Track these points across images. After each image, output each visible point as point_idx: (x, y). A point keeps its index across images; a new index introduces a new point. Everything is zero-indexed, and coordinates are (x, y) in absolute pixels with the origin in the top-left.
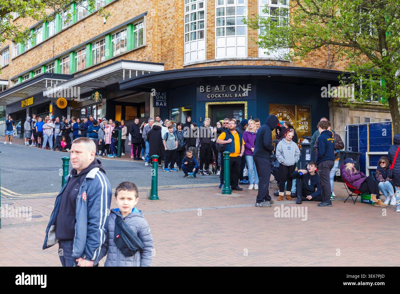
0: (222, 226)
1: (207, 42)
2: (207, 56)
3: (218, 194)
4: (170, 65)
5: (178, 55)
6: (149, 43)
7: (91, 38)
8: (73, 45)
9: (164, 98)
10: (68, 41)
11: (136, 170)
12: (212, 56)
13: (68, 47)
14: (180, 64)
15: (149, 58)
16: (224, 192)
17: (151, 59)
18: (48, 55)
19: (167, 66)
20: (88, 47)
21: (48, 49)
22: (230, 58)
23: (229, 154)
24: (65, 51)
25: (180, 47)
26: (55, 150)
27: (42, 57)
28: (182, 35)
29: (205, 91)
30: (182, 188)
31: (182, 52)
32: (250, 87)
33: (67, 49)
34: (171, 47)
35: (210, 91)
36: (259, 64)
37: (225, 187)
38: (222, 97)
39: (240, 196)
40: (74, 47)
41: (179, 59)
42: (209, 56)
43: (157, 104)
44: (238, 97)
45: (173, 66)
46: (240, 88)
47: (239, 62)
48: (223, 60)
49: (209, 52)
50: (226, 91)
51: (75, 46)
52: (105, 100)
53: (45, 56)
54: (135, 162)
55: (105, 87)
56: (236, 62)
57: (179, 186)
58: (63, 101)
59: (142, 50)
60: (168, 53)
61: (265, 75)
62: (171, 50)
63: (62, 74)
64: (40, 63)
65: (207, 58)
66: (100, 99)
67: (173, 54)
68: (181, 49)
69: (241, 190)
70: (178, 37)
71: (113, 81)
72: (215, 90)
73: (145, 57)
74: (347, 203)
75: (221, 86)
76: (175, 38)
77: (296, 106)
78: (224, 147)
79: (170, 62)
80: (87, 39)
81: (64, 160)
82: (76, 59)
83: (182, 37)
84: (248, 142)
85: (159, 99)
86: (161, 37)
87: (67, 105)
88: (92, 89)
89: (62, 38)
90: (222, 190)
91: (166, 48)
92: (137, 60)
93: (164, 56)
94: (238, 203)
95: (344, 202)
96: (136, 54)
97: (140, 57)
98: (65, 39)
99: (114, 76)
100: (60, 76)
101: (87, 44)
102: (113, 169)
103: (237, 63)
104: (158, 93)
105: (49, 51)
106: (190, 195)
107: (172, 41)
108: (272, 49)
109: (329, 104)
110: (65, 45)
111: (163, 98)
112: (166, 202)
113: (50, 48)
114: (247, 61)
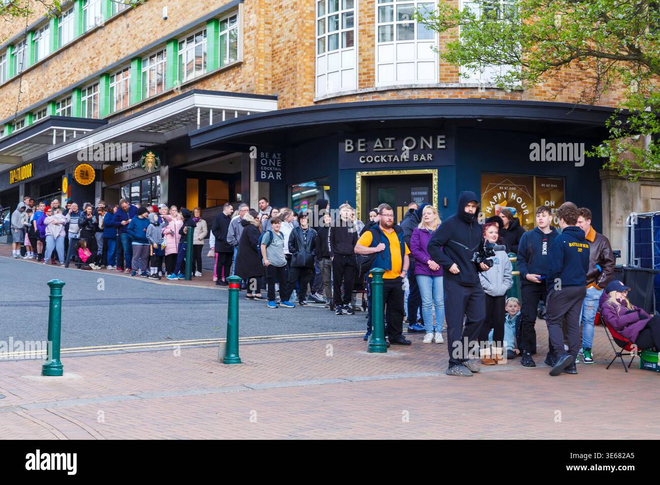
0: (351, 415)
1: (360, 54)
2: (360, 81)
3: (361, 352)
4: (289, 99)
5: (305, 81)
6: (249, 56)
7: (141, 47)
8: (107, 61)
9: (276, 163)
10: (97, 54)
11: (214, 305)
12: (369, 80)
13: (96, 66)
14: (308, 97)
15: (248, 86)
16: (372, 349)
17: (252, 87)
18: (60, 81)
19: (283, 101)
20: (134, 65)
21: (60, 70)
22: (404, 85)
23: (382, 274)
24: (91, 73)
25: (307, 64)
26: (68, 267)
27: (48, 86)
28: (312, 41)
29: (355, 149)
30: (293, 340)
31: (311, 74)
32: (443, 142)
33: (95, 70)
34: (291, 63)
35: (364, 150)
36: (462, 96)
37: (374, 338)
38: (388, 162)
39: (404, 356)
40: (107, 65)
41: (305, 87)
42: (364, 81)
43: (263, 175)
44: (419, 161)
45: (294, 100)
46: (424, 143)
47: (421, 92)
48: (391, 88)
49: (364, 74)
50: (396, 150)
51: (111, 64)
52: (165, 170)
53: (55, 84)
54: (218, 288)
55: (165, 142)
56: (416, 92)
57: (288, 337)
58: (87, 172)
59: (236, 69)
60: (284, 75)
61: (471, 117)
62: (291, 69)
63: (86, 117)
64: (45, 97)
65: (360, 85)
66: (156, 167)
67: (294, 78)
68: (310, 67)
69: (408, 343)
70: (303, 45)
71: (180, 131)
72: (375, 147)
73: (241, 83)
74: (612, 371)
75: (387, 139)
76: (298, 46)
77: (534, 178)
78: (369, 260)
79: (288, 92)
80: (132, 51)
81: (52, 286)
82: (112, 88)
83: (312, 45)
84: (421, 249)
85: (267, 166)
86: (272, 45)
87: (95, 177)
88: (141, 146)
89: (86, 48)
90: (368, 345)
91: (281, 67)
92: (226, 91)
93: (277, 81)
94: (396, 369)
95: (607, 368)
96: (223, 79)
97: (231, 84)
98: (92, 50)
99: (183, 121)
100: (82, 122)
101: (133, 59)
102: (169, 303)
103: (419, 93)
104: (265, 155)
105: (61, 74)
106: (304, 354)
107: (292, 53)
108: (474, 66)
109: (600, 173)
110: (90, 62)
111: (274, 164)
112: (255, 368)
113: (63, 68)
114: (438, 91)
